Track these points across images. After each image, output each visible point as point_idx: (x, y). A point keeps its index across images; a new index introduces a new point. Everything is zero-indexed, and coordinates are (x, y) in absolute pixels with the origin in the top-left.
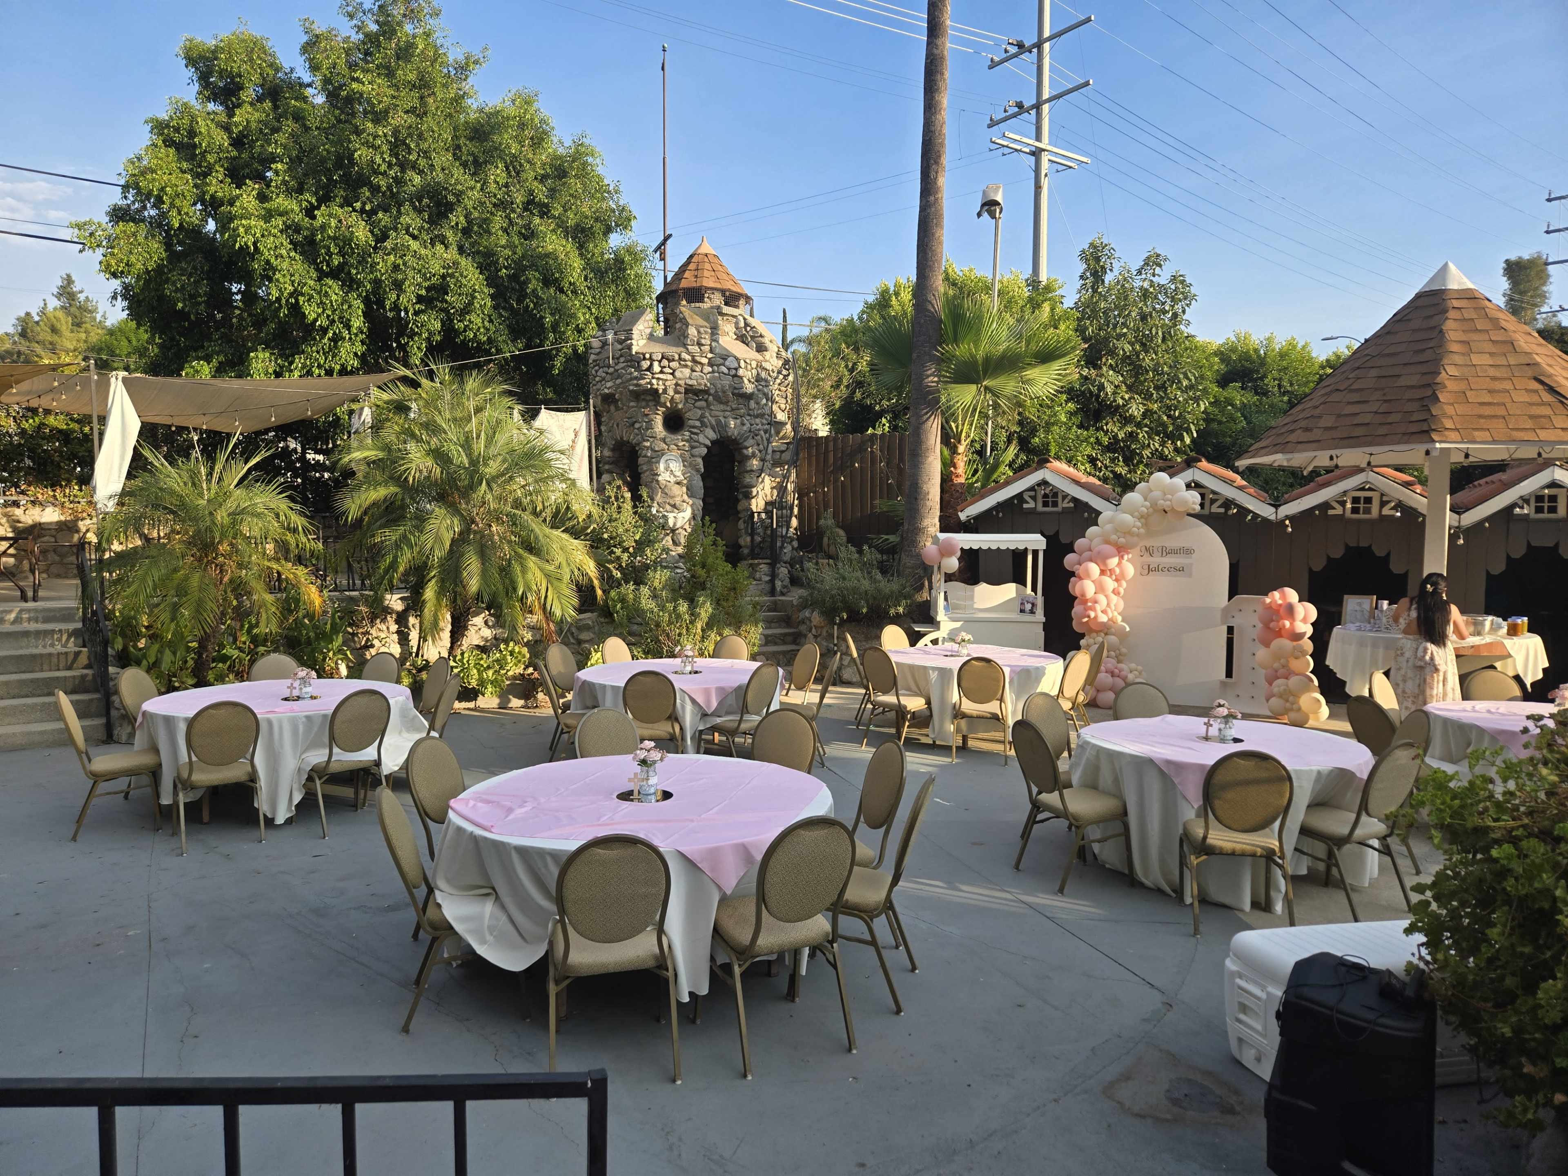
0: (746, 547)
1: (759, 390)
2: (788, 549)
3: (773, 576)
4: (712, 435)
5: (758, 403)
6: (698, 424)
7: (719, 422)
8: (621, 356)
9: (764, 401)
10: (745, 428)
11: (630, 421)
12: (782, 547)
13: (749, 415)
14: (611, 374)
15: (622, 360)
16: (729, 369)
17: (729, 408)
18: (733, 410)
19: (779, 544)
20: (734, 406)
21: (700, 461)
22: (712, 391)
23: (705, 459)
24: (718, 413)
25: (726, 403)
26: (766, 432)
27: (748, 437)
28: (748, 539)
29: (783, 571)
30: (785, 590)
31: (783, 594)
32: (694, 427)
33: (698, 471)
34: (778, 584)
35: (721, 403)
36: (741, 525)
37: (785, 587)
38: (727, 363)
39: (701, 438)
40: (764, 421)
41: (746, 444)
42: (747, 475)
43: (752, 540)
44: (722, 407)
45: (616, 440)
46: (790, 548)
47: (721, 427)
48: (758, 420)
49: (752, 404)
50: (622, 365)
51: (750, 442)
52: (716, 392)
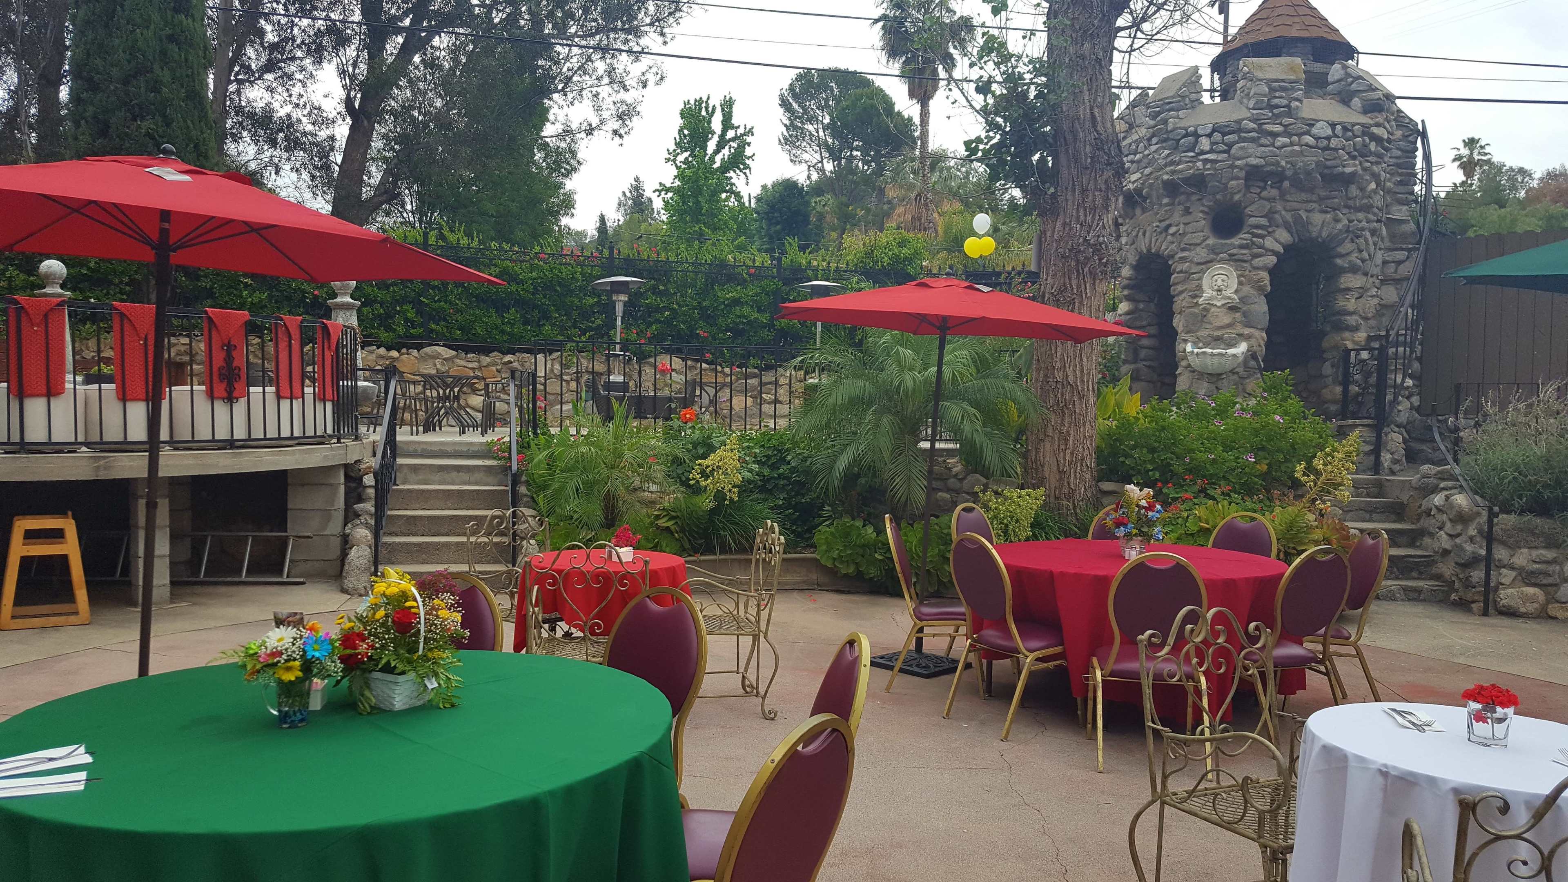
0: (1334, 402)
1: (1365, 169)
2: (1404, 406)
3: (1377, 448)
4: (1284, 236)
5: (1362, 189)
6: (1263, 221)
7: (1298, 219)
8: (1153, 136)
9: (1373, 185)
10: (1339, 226)
11: (1164, 224)
12: (1395, 402)
13: (1349, 207)
14: (1139, 161)
15: (1155, 140)
16: (1317, 139)
17: (1314, 197)
18: (1321, 199)
19: (1389, 397)
20: (1323, 193)
21: (1265, 275)
22: (1289, 173)
23: (1273, 272)
24: (1295, 205)
25: (1311, 191)
26: (1373, 232)
27: (1343, 241)
28: (1338, 389)
29: (1395, 439)
30: (1397, 467)
31: (1393, 473)
32: (1257, 227)
33: (1261, 289)
34: (1386, 458)
35: (1302, 189)
36: (1327, 369)
37: (1396, 462)
38: (1314, 131)
39: (1269, 243)
40: (1371, 216)
41: (1342, 250)
42: (1339, 296)
43: (1345, 391)
44: (1304, 196)
45: (1141, 253)
46: (1407, 404)
47: (1297, 226)
48: (1360, 215)
49: (1354, 190)
50: (1153, 148)
51: (1348, 246)
52: (1296, 173)
